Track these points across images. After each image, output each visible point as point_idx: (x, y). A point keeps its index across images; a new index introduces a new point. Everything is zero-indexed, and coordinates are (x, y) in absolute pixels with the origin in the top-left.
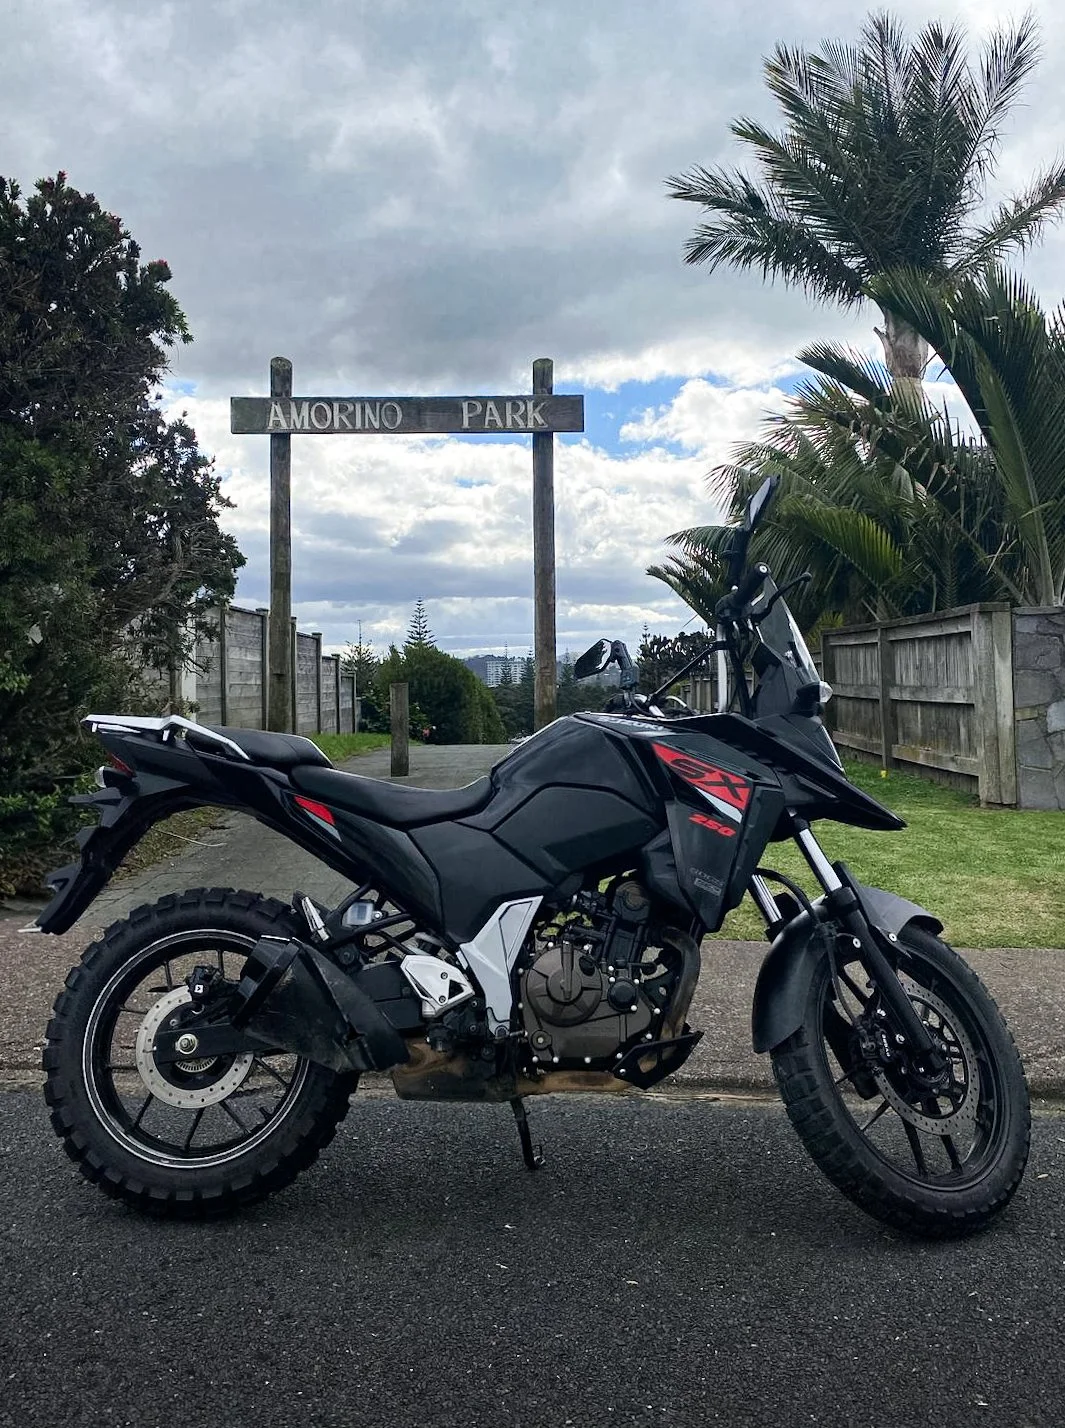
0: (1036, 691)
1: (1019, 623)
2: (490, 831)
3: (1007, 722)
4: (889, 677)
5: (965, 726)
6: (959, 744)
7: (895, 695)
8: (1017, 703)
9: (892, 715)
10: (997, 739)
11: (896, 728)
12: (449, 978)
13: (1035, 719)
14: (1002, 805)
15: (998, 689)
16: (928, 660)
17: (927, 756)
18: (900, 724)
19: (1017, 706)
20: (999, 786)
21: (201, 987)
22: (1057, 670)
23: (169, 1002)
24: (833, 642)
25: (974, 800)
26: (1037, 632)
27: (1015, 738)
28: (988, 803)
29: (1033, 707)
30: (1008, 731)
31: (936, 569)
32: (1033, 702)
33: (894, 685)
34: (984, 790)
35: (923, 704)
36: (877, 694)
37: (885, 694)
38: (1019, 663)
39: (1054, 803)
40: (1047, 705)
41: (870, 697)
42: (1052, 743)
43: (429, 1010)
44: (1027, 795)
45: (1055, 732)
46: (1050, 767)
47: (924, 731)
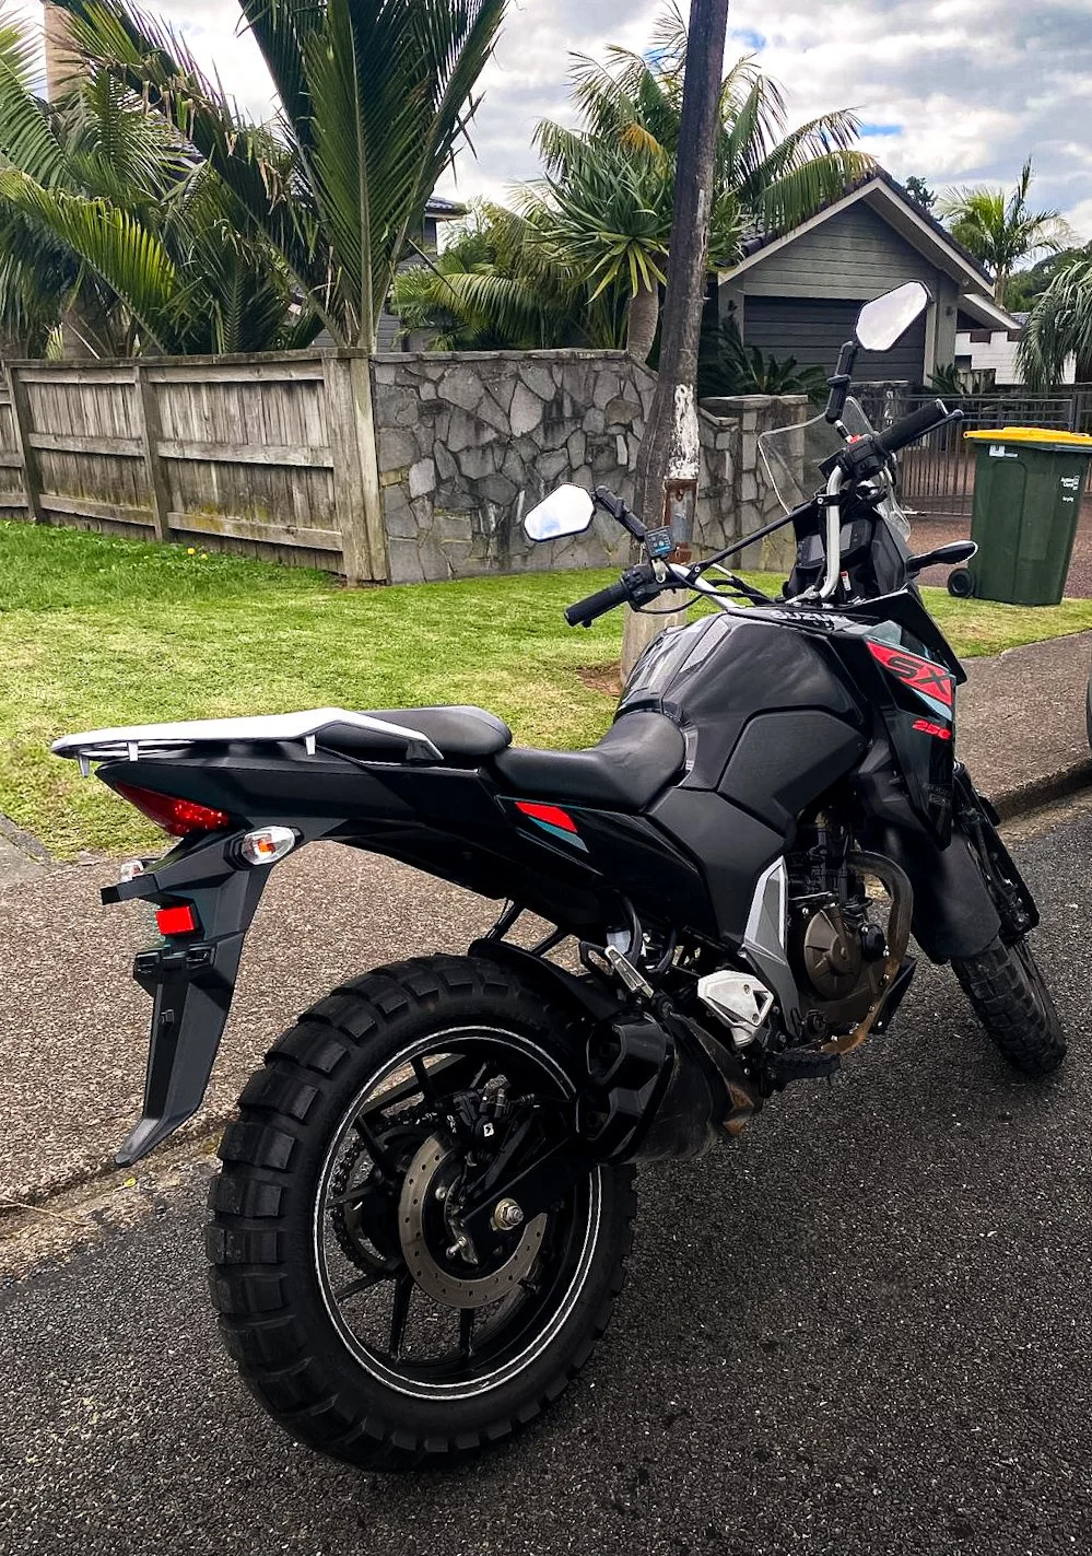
0: (398, 449)
1: (378, 371)
2: (714, 790)
3: (372, 489)
4: (155, 428)
5: (301, 492)
6: (292, 513)
7: (168, 451)
8: (381, 466)
9: (163, 477)
10: (364, 508)
11: (170, 493)
12: (752, 989)
13: (399, 483)
14: (373, 581)
15: (361, 449)
16: (227, 411)
17: (239, 527)
18: (176, 487)
19: (381, 469)
20: (370, 561)
21: (490, 1125)
22: (416, 427)
23: (424, 1167)
24: (27, 377)
25: (342, 580)
26: (396, 384)
27: (382, 507)
28: (359, 581)
29: (396, 470)
30: (374, 499)
31: (217, 295)
32: (396, 465)
33: (163, 439)
34: (353, 565)
35: (217, 463)
36: (142, 451)
37: (153, 451)
38: (381, 418)
39: (419, 574)
40: (409, 467)
41: (119, 453)
42: (415, 508)
43: (741, 1037)
44: (399, 571)
45: (418, 497)
46: (415, 535)
47: (222, 497)
